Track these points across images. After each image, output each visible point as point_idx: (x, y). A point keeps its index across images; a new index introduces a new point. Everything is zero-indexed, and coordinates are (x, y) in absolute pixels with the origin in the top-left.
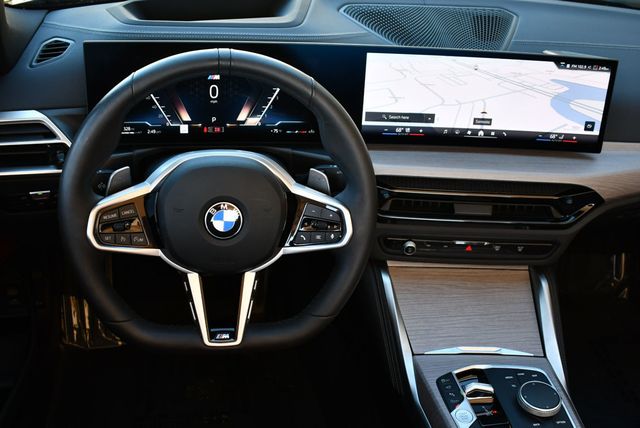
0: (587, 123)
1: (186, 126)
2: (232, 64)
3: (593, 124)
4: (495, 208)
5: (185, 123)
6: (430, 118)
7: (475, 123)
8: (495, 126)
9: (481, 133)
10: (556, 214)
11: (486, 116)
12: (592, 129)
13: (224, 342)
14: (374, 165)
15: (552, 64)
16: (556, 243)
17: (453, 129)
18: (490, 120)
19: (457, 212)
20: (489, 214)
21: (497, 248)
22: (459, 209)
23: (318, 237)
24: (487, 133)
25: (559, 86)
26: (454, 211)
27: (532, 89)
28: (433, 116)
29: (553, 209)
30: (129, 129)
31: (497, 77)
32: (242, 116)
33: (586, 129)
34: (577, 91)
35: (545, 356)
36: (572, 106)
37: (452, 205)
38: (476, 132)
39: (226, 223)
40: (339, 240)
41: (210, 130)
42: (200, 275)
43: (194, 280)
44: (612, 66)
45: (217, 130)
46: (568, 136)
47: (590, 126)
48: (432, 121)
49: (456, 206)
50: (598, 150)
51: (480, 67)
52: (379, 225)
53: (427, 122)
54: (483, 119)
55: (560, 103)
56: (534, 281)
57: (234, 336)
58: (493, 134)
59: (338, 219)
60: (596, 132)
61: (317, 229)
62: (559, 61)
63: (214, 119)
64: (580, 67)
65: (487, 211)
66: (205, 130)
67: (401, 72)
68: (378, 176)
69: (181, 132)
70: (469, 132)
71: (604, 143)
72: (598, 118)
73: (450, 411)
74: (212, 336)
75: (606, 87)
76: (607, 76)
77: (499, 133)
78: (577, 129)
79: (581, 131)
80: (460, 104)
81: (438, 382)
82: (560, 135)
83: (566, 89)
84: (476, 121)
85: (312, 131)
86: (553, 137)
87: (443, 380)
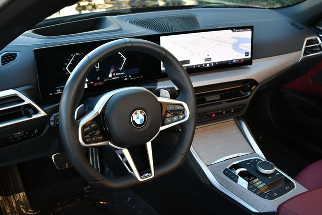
0: (246, 53)
1: (87, 84)
3: (248, 53)
4: (221, 96)
8: (213, 61)
9: (208, 65)
10: (243, 93)
11: (209, 57)
12: (248, 55)
15: (230, 30)
16: (245, 105)
17: (197, 65)
18: (211, 58)
20: (219, 98)
21: (224, 113)
22: (208, 99)
23: (175, 119)
24: (210, 64)
25: (234, 39)
26: (205, 100)
27: (224, 42)
28: (189, 61)
29: (240, 91)
30: (60, 90)
31: (211, 40)
33: (246, 56)
34: (241, 40)
35: (255, 152)
36: (240, 47)
37: (204, 98)
38: (206, 65)
39: (141, 120)
40: (184, 118)
41: (97, 84)
43: (126, 152)
44: (251, 28)
45: (100, 83)
46: (240, 60)
47: (247, 54)
48: (189, 63)
49: (206, 98)
50: (251, 63)
51: (204, 36)
53: (187, 63)
54: (208, 59)
55: (236, 46)
58: (212, 64)
59: (182, 108)
60: (249, 56)
61: (175, 115)
62: (232, 29)
63: (98, 78)
64: (241, 30)
65: (217, 97)
66: (95, 85)
70: (204, 65)
71: (253, 61)
72: (249, 50)
73: (237, 182)
75: (251, 37)
76: (250, 32)
77: (214, 63)
78: (242, 56)
79: (244, 57)
80: (199, 53)
81: (224, 173)
82: (237, 60)
83: (237, 40)
84: (206, 60)
85: (141, 77)
86: (234, 61)
87: (226, 172)
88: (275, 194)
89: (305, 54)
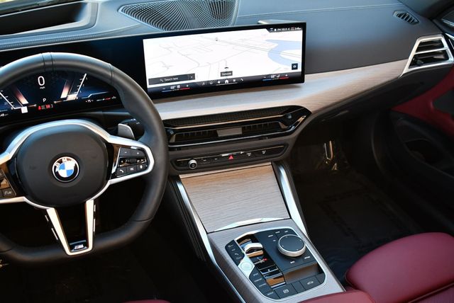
0: (293, 65)
1: (26, 107)
2: (54, 63)
3: (297, 65)
4: (243, 129)
5: (24, 105)
6: (192, 76)
7: (221, 76)
8: (235, 75)
9: (227, 81)
10: (283, 126)
11: (228, 70)
12: (296, 68)
13: (81, 250)
14: (160, 114)
15: (265, 30)
16: (286, 145)
17: (208, 82)
18: (231, 72)
19: (219, 136)
20: (241, 133)
21: (249, 154)
22: (221, 133)
23: (132, 169)
24: (231, 80)
25: (271, 43)
26: (217, 135)
27: (255, 48)
28: (193, 75)
29: (280, 123)
31: (231, 44)
32: (64, 95)
33: (293, 69)
34: (284, 45)
35: (291, 218)
36: (282, 56)
37: (216, 131)
38: (223, 81)
39: (68, 171)
40: (146, 168)
41: (43, 107)
42: (56, 208)
43: (52, 213)
44: (302, 26)
45: (48, 106)
46: (282, 75)
47: (295, 66)
48: (194, 79)
49: (218, 132)
50: (302, 81)
51: (219, 38)
52: (171, 153)
53: (190, 79)
54: (226, 72)
55: (274, 54)
56: (276, 171)
57: (86, 245)
58: (234, 81)
59: (143, 155)
60: (299, 70)
61: (131, 164)
62: (268, 27)
63: (44, 100)
64: (283, 29)
65: (238, 131)
66: (40, 108)
67: (168, 49)
68: (164, 121)
69: (23, 112)
70: (219, 82)
71: (306, 76)
72: (299, 61)
73: (237, 265)
74: (71, 248)
75: (301, 39)
76: (301, 32)
77: (238, 79)
78: (288, 70)
79: (290, 70)
80: (210, 64)
81: (226, 248)
82: (277, 75)
83: (276, 45)
84: (222, 74)
85: (114, 97)
86: (273, 77)
87: (229, 246)
88: (286, 291)
89: (413, 64)
